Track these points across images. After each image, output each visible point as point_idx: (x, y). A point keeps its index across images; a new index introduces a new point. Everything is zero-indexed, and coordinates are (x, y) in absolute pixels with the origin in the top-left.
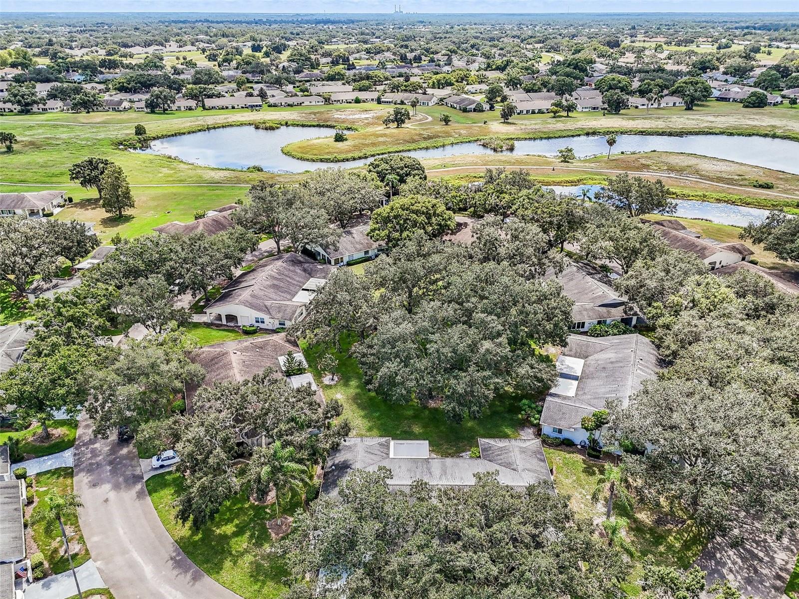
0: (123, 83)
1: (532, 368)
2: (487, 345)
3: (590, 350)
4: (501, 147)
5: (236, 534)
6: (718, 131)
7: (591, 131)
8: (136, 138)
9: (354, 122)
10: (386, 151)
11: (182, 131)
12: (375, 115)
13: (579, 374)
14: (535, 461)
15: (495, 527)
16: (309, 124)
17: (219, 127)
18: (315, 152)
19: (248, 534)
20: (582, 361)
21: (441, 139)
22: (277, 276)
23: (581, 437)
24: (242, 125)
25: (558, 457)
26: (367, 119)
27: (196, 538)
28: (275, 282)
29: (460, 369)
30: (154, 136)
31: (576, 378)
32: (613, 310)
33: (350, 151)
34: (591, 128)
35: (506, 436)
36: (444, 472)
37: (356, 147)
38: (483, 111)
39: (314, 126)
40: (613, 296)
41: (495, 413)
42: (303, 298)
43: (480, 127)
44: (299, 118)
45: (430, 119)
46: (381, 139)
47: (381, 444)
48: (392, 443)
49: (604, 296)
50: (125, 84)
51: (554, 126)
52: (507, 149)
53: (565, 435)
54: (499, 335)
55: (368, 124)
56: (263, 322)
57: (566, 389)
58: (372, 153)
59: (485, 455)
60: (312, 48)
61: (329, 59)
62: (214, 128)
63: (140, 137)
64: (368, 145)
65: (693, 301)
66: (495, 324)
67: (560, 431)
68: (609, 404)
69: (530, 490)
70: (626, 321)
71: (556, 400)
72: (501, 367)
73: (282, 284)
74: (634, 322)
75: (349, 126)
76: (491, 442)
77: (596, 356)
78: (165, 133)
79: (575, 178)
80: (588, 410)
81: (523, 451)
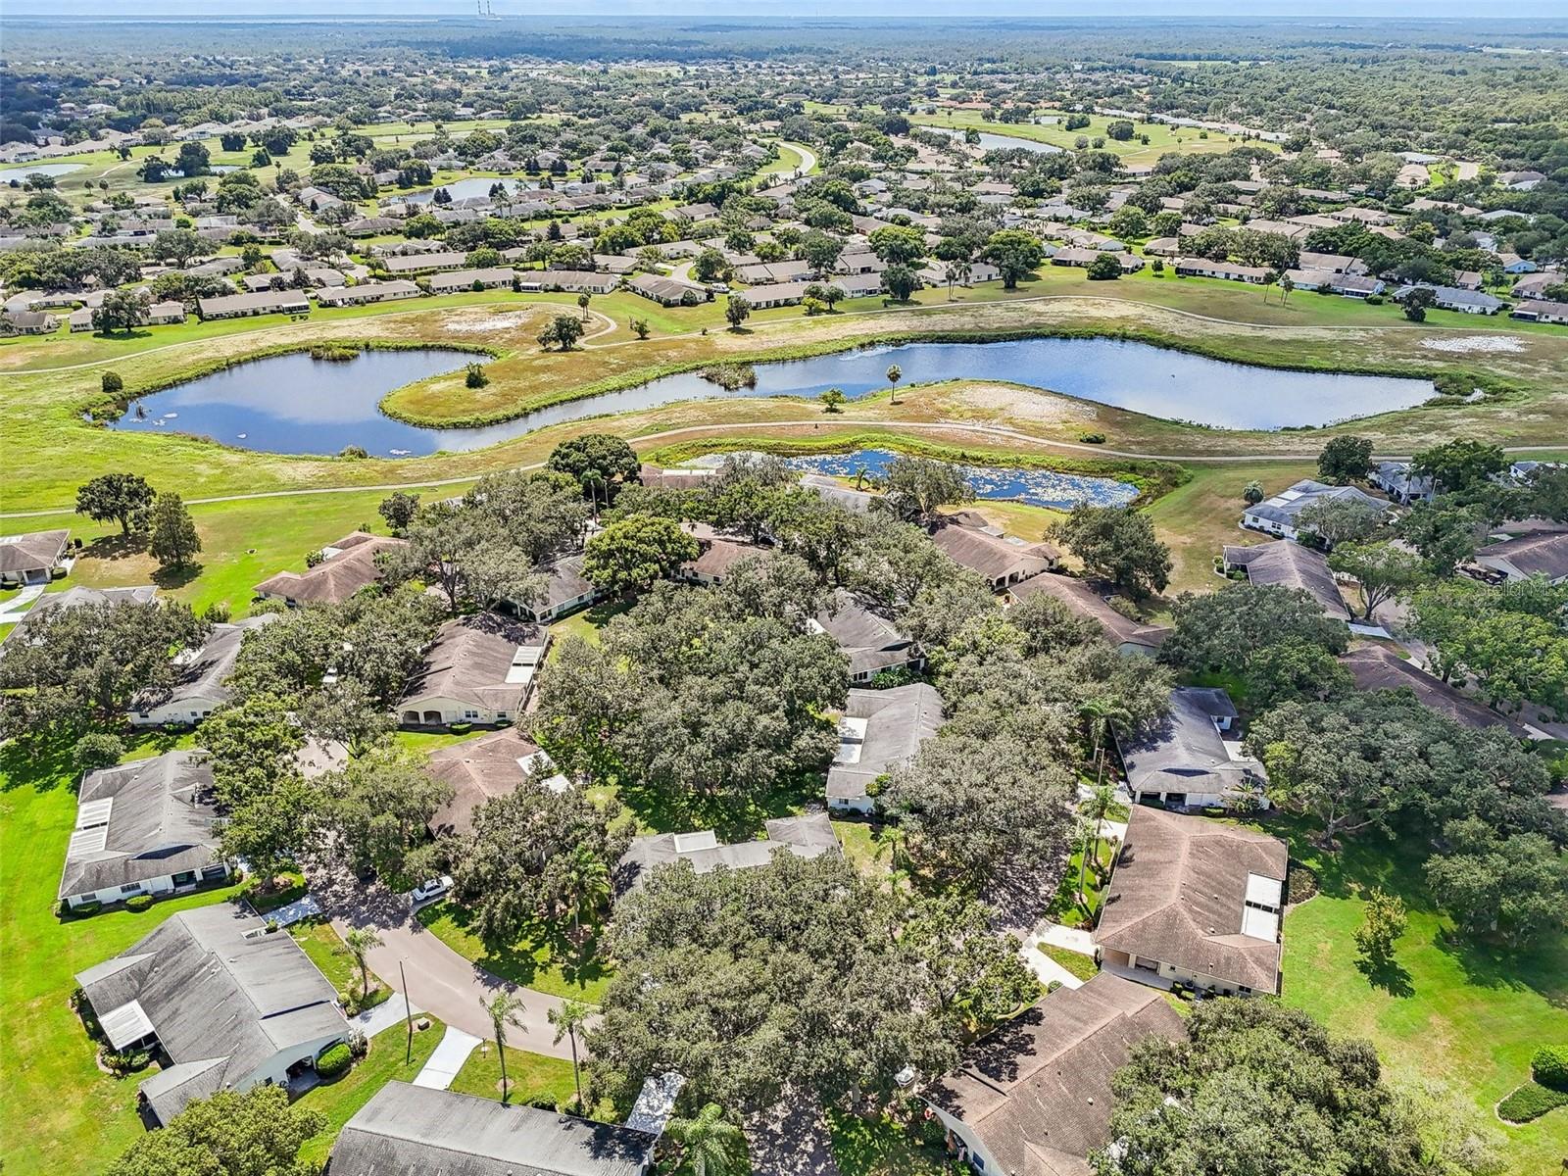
0: (28, 272)
1: (813, 738)
2: (764, 720)
3: (873, 707)
4: (736, 382)
5: (534, 949)
6: (1047, 331)
7: (866, 341)
8: (107, 397)
9: (486, 338)
10: (557, 400)
11: (184, 376)
12: (520, 322)
13: (862, 736)
14: (824, 834)
15: (794, 886)
16: (409, 345)
17: (246, 361)
18: (442, 410)
19: (547, 945)
20: (865, 722)
21: (640, 370)
22: (475, 650)
23: (867, 805)
24: (286, 353)
25: (845, 828)
26: (507, 330)
27: (495, 958)
28: (478, 660)
29: (738, 751)
30: (138, 389)
31: (859, 742)
32: (897, 653)
33: (498, 406)
34: (867, 335)
35: (791, 814)
36: (736, 858)
37: (507, 397)
38: (697, 304)
39: (417, 349)
40: (896, 638)
41: (777, 791)
42: (520, 676)
43: (697, 341)
44: (386, 334)
45: (614, 326)
46: (544, 377)
47: (665, 841)
48: (676, 837)
49: (887, 637)
50: (33, 275)
51: (811, 333)
52: (745, 385)
53: (851, 805)
54: (776, 707)
55: (512, 342)
56: (476, 716)
57: (850, 755)
58: (536, 406)
59: (775, 835)
60: (349, 145)
61: (394, 174)
62: (239, 363)
63: (114, 394)
64: (524, 391)
65: (974, 642)
66: (770, 695)
67: (846, 802)
68: (888, 768)
69: (820, 859)
70: (913, 666)
71: (840, 769)
72: (780, 744)
73: (486, 661)
74: (922, 665)
75: (480, 347)
76: (778, 821)
77: (880, 714)
78: (155, 383)
79: (847, 440)
80: (872, 776)
81: (810, 826)
